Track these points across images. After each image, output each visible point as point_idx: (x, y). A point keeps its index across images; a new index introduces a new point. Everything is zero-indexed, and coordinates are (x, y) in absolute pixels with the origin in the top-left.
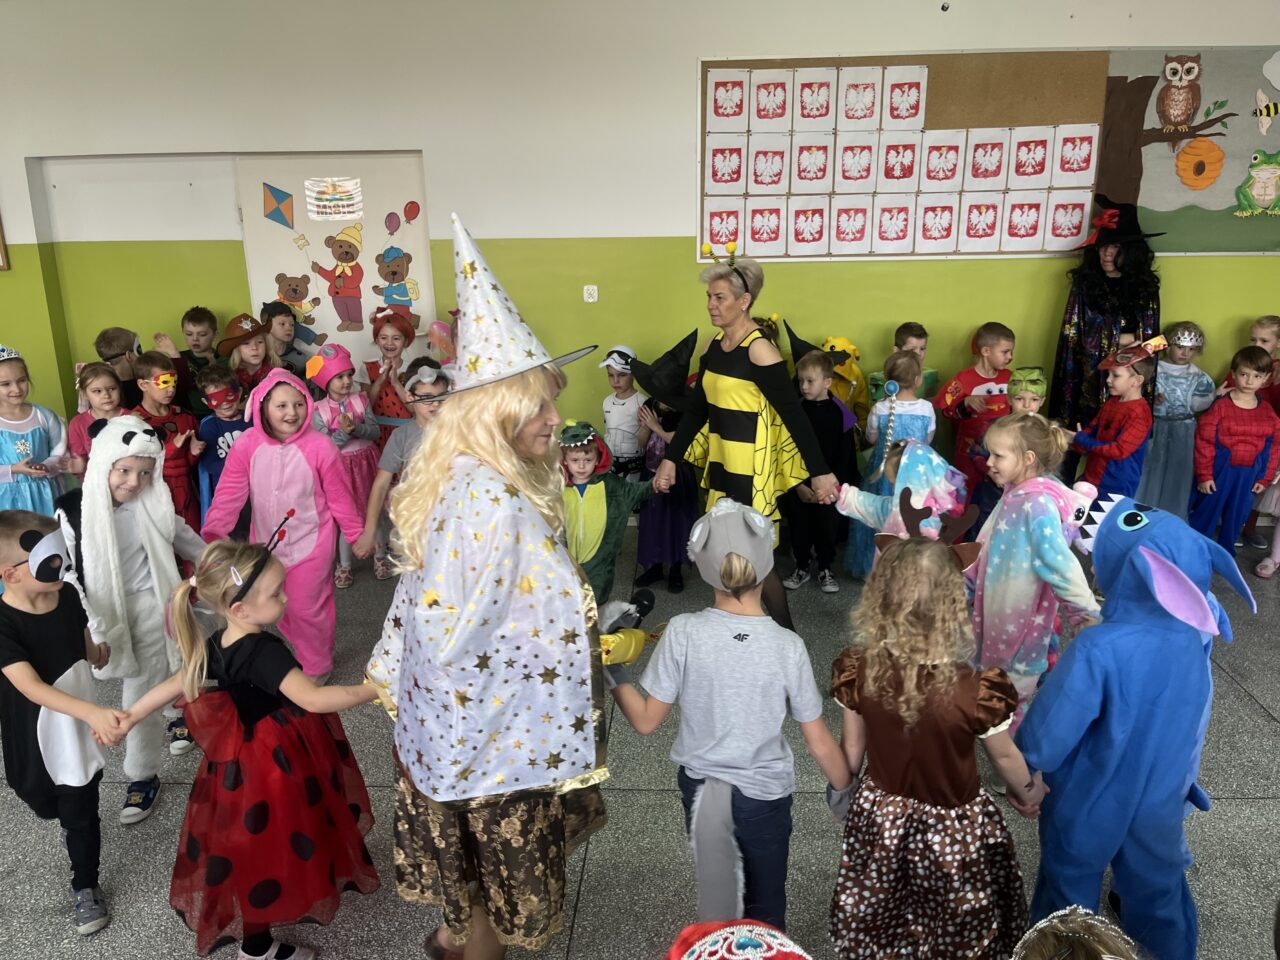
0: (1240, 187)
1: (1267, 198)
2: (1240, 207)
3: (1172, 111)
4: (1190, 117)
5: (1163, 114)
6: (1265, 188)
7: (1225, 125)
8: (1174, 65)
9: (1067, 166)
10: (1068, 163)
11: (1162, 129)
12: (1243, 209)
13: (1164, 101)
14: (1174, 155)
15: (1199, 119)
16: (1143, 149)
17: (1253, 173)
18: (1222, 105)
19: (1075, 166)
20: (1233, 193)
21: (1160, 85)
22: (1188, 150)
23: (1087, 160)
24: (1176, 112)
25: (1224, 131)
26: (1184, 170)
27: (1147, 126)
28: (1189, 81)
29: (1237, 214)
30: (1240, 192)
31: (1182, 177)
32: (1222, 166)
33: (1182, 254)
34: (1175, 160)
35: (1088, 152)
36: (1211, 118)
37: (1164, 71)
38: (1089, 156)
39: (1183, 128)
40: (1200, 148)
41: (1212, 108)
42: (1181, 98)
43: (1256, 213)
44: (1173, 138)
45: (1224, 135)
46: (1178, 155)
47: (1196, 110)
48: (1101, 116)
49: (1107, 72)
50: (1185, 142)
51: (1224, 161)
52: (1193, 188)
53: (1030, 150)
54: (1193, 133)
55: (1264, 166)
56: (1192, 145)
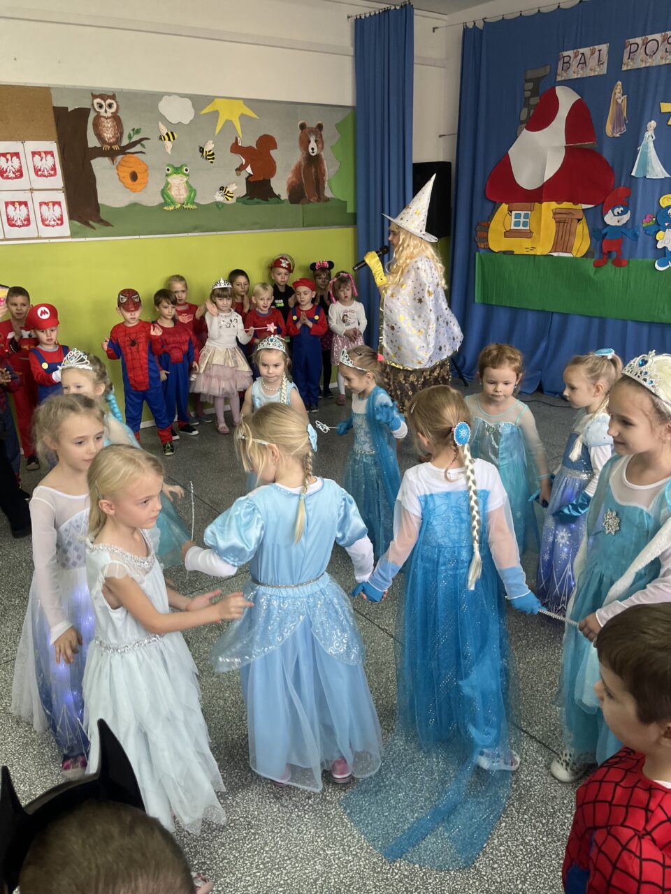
0: (163, 190)
1: (182, 197)
2: (166, 204)
3: (105, 135)
4: (119, 140)
5: (99, 137)
6: (179, 190)
7: (143, 146)
8: (98, 100)
9: (40, 173)
10: (40, 170)
11: (102, 148)
12: (169, 205)
13: (97, 127)
14: (115, 166)
15: (125, 142)
16: (92, 161)
17: (169, 180)
18: (137, 131)
19: (46, 173)
20: (159, 194)
21: (92, 116)
22: (123, 163)
23: (54, 169)
24: (109, 135)
25: (143, 150)
26: (124, 177)
27: (91, 145)
28: (112, 113)
29: (165, 208)
30: (164, 193)
31: (123, 183)
32: (148, 175)
33: (137, 237)
34: (116, 171)
35: (53, 163)
36: (133, 140)
37: (93, 105)
38: (54, 165)
39: (116, 147)
40: (130, 162)
41: (132, 133)
42: (109, 125)
43: (177, 207)
44: (112, 154)
45: (144, 153)
46: (117, 166)
47: (122, 134)
48: (55, 136)
49: (51, 103)
50: (119, 158)
51: (149, 171)
52: (134, 191)
53: (7, 160)
54: (123, 150)
55: (175, 175)
56: (125, 159)
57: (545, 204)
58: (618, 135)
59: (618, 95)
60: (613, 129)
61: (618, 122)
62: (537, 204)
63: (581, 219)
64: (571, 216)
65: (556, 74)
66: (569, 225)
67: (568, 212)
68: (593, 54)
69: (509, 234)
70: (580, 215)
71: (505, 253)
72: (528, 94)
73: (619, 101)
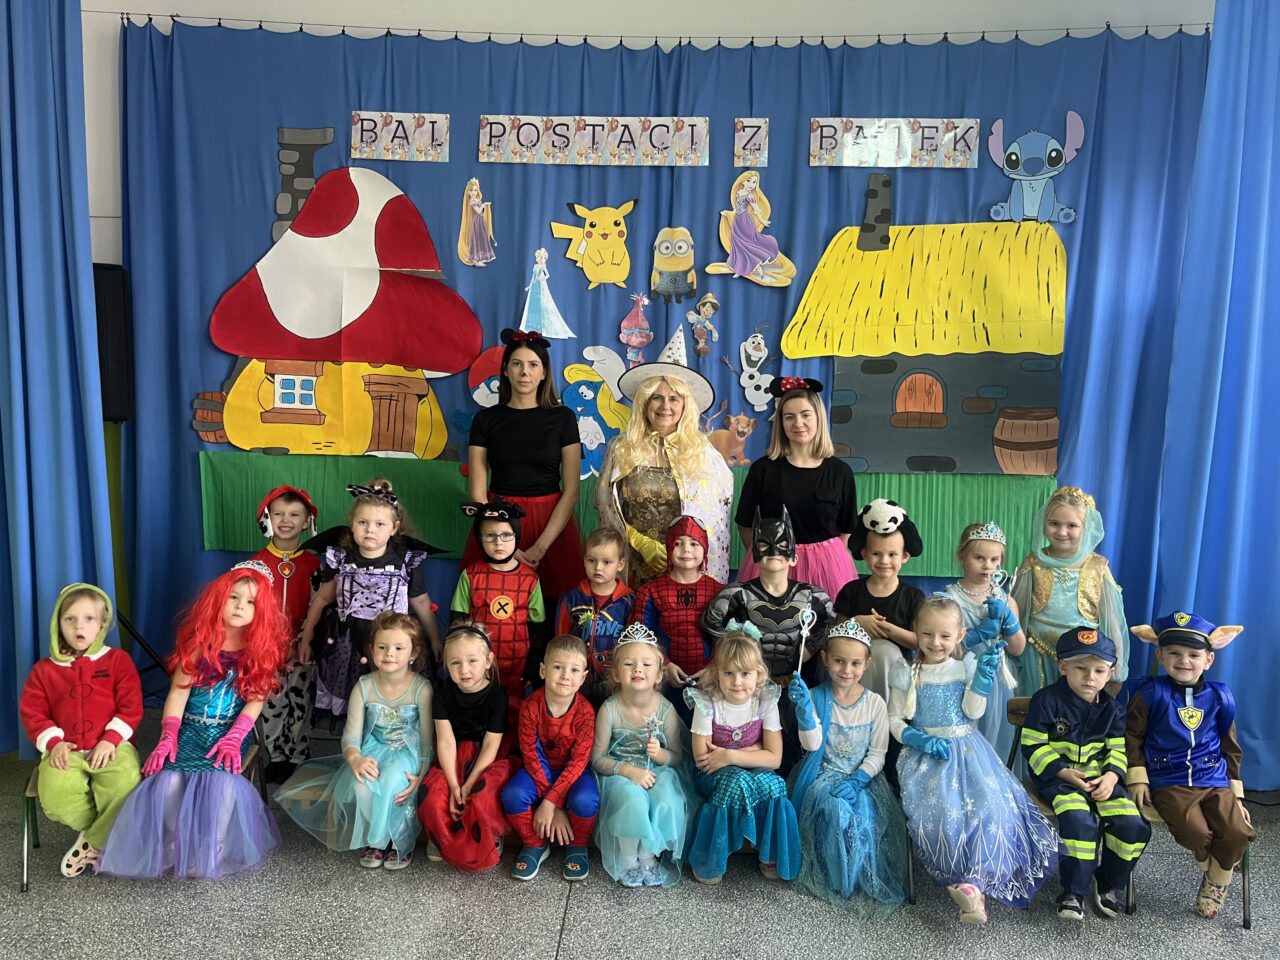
57: (347, 366)
58: (481, 264)
59: (475, 200)
60: (472, 253)
61: (479, 241)
62: (329, 365)
63: (426, 395)
64: (401, 389)
65: (348, 147)
66: (400, 404)
67: (397, 382)
68: (419, 125)
69: (270, 416)
70: (423, 388)
71: (266, 451)
72: (289, 170)
73: (479, 210)
